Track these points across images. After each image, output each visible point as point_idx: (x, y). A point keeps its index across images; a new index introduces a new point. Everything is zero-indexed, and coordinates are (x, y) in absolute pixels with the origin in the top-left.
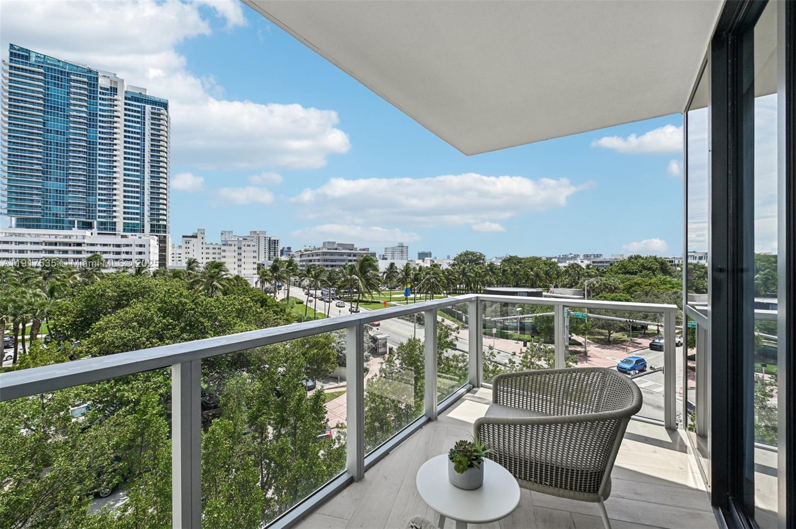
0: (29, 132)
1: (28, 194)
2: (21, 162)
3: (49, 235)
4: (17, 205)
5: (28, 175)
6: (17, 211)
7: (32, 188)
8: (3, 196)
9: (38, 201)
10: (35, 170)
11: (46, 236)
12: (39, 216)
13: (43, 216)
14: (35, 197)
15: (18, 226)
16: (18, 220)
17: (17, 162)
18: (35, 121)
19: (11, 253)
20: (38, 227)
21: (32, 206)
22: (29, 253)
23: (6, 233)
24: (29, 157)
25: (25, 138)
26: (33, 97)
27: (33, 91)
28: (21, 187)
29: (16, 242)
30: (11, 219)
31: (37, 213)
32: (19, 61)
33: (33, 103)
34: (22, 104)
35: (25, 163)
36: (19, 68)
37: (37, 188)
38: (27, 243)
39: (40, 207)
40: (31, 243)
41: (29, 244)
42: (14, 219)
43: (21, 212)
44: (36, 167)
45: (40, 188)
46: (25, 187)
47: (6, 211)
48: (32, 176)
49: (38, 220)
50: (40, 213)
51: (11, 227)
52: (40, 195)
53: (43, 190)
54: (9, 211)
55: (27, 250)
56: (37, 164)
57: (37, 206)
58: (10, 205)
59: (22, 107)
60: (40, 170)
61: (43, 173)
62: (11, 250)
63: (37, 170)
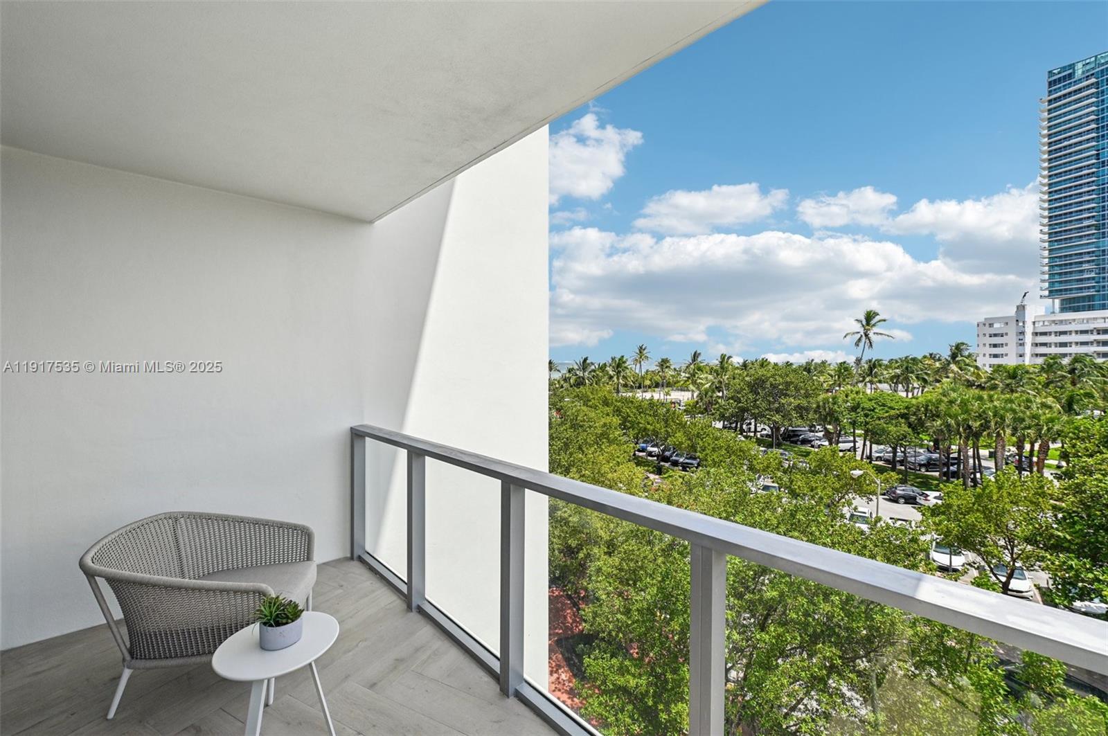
0: (1076, 178)
1: (1076, 263)
2: (1066, 222)
3: (1104, 318)
4: (1061, 282)
5: (1076, 237)
6: (1061, 290)
7: (1081, 254)
8: (1043, 273)
9: (1090, 271)
10: (1085, 227)
11: (1099, 321)
12: (1092, 292)
13: (1099, 291)
14: (1085, 266)
15: (1063, 310)
16: (1063, 301)
17: (1061, 223)
18: (1084, 158)
19: (1050, 347)
20: (1091, 308)
21: (1081, 280)
22: (1073, 346)
23: (1044, 322)
24: (1077, 211)
25: (1071, 187)
26: (1080, 126)
27: (1080, 117)
28: (1066, 256)
29: (1056, 332)
30: (1053, 302)
31: (1089, 288)
32: (1060, 88)
33: (1080, 134)
34: (1066, 143)
35: (1071, 221)
36: (1060, 97)
37: (1089, 253)
38: (1070, 332)
39: (1093, 278)
40: (1076, 332)
41: (1073, 334)
42: (1057, 302)
43: (1066, 290)
44: (1086, 223)
45: (1093, 252)
46: (1071, 255)
47: (1047, 293)
48: (1081, 237)
49: (1091, 298)
50: (1094, 287)
51: (1053, 313)
52: (1093, 261)
53: (1097, 254)
54: (1050, 292)
55: (1071, 343)
56: (1089, 218)
57: (1089, 279)
58: (1052, 284)
59: (1065, 147)
60: (1093, 225)
61: (1097, 227)
62: (1050, 344)
63: (1088, 226)
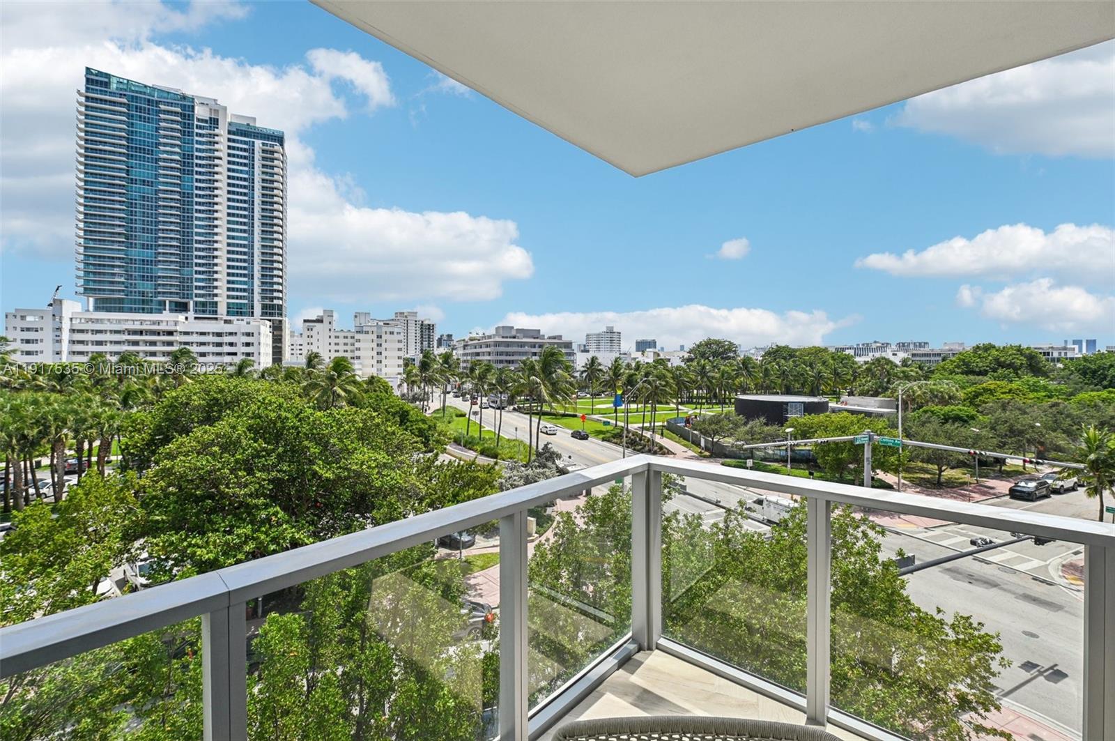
0: (109, 184)
1: (109, 266)
2: (100, 224)
3: (133, 321)
4: (95, 281)
5: (109, 241)
6: (95, 289)
7: (113, 258)
8: (78, 269)
9: (121, 275)
10: (116, 233)
11: (129, 322)
12: (121, 296)
13: (127, 295)
14: (116, 270)
15: (97, 309)
16: (97, 300)
17: (95, 223)
18: (117, 169)
19: (87, 345)
20: (121, 310)
21: (112, 283)
22: (108, 344)
23: (81, 319)
24: (110, 216)
25: (105, 192)
26: (113, 136)
27: (114, 129)
28: (100, 257)
29: (92, 331)
30: (88, 300)
31: (119, 291)
32: (97, 90)
33: (113, 145)
34: (101, 147)
35: (104, 224)
36: (96, 99)
37: (120, 258)
38: (106, 331)
39: (123, 283)
40: (111, 331)
41: (108, 334)
42: (91, 300)
43: (100, 290)
44: (118, 230)
45: (123, 258)
46: (104, 257)
47: (82, 290)
48: (113, 242)
49: (121, 301)
50: (123, 291)
51: (88, 311)
52: (123, 267)
53: (126, 260)
54: (85, 289)
55: (106, 342)
56: (120, 226)
57: (119, 282)
58: (87, 282)
59: (101, 150)
60: (123, 234)
61: (127, 237)
62: (87, 342)
63: (119, 234)
